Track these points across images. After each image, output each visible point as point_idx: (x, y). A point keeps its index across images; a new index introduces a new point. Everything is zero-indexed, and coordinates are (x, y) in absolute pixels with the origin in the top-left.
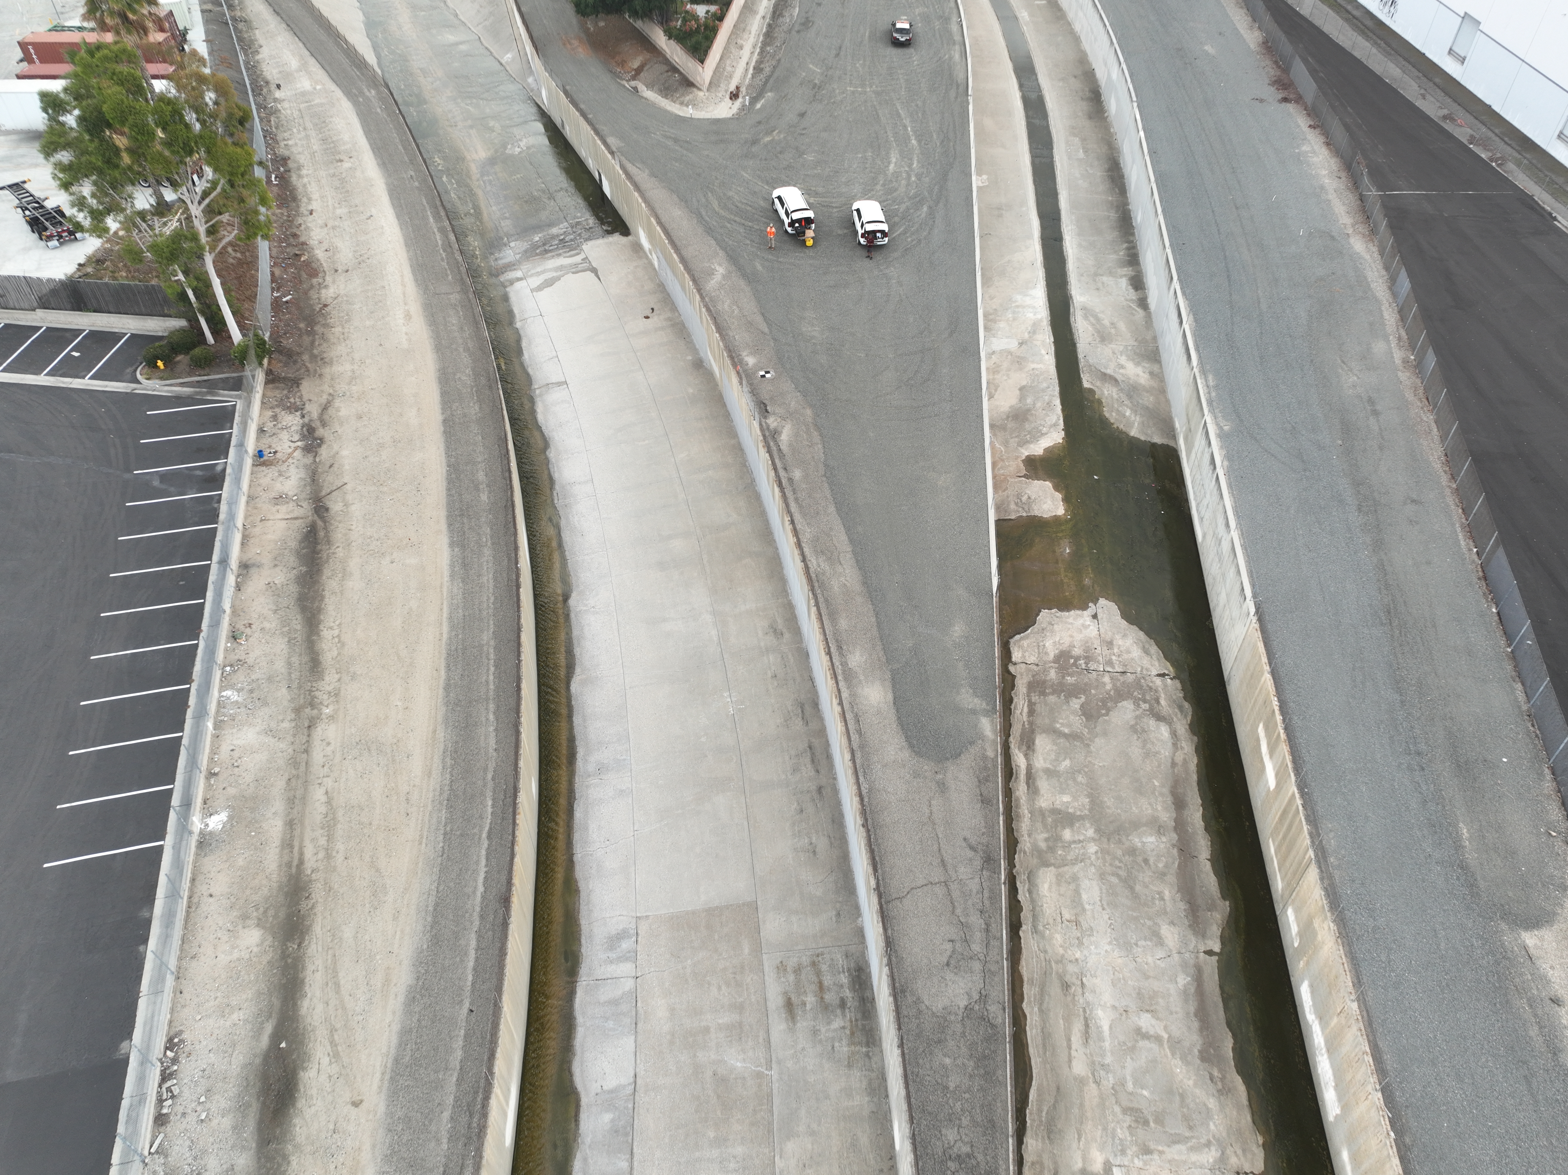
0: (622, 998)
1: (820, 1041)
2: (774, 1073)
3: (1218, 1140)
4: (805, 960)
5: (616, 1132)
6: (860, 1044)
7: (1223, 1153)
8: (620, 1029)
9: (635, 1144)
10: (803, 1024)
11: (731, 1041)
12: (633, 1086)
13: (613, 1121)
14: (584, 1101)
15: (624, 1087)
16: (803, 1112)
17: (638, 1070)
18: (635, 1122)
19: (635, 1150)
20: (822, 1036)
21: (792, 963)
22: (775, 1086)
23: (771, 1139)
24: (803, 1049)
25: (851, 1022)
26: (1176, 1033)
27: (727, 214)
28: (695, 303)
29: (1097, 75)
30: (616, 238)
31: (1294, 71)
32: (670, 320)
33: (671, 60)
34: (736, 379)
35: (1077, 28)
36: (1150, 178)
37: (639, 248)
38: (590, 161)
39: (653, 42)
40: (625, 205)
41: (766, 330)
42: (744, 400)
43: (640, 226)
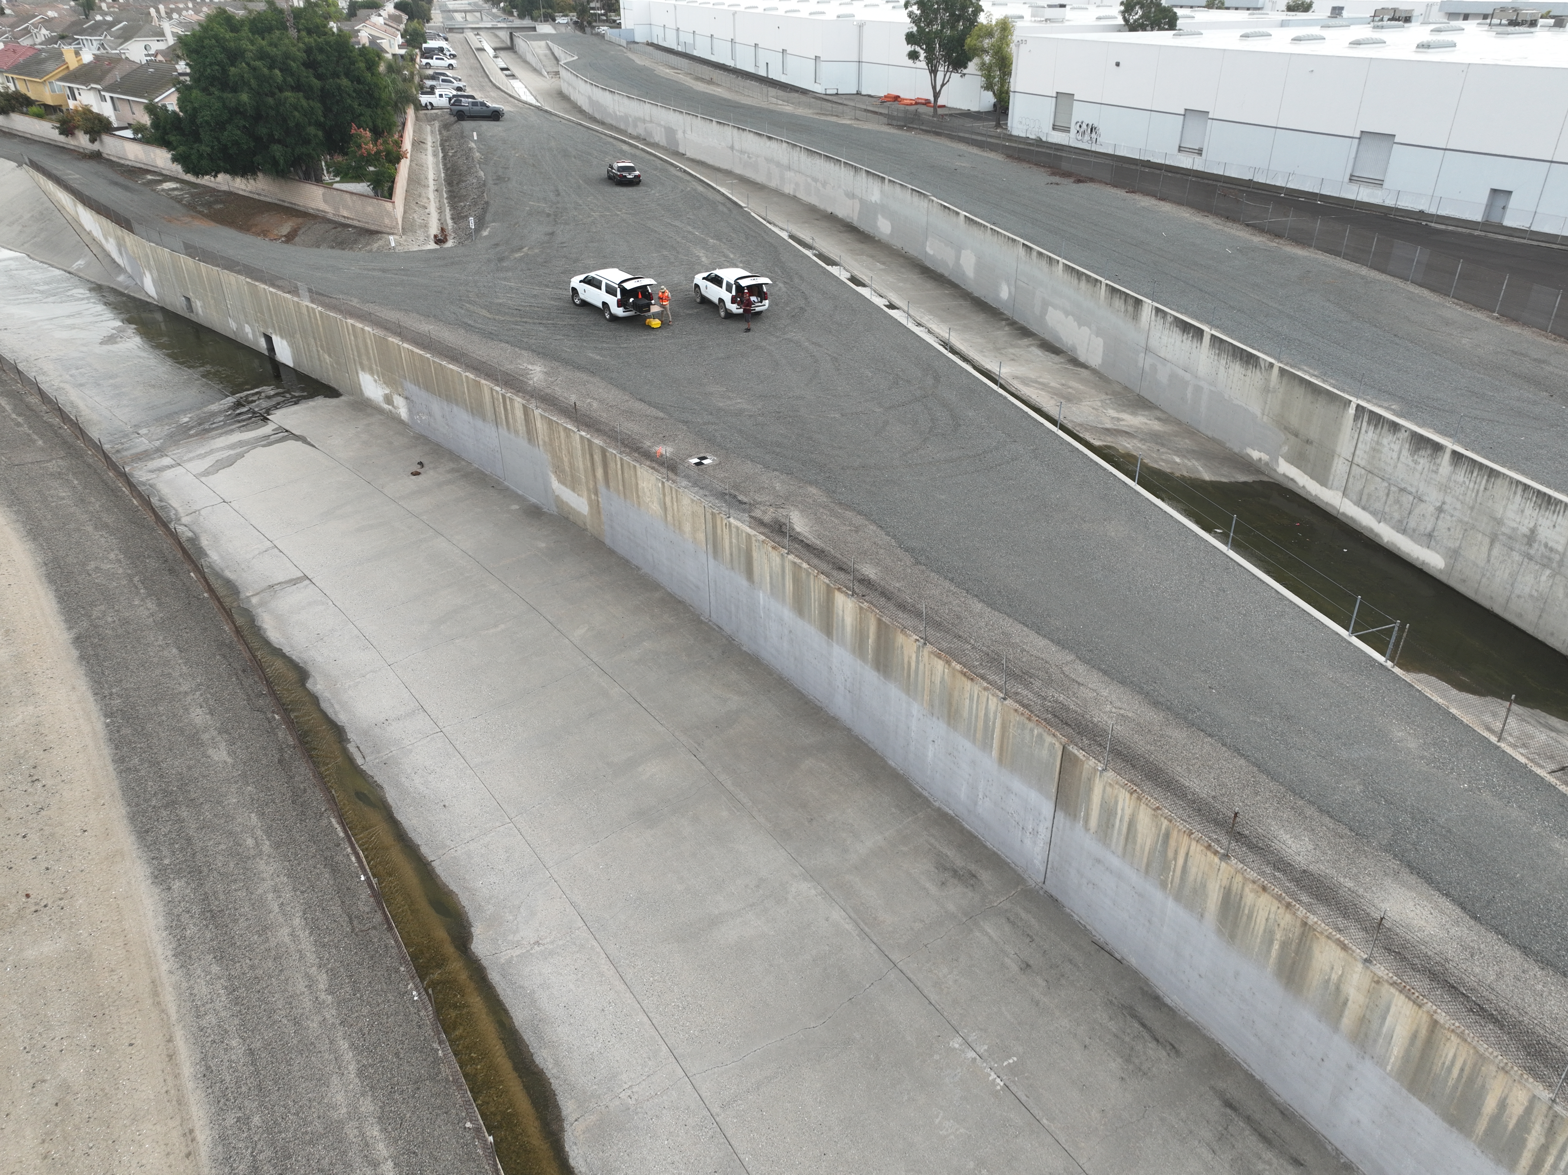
27: (508, 318)
28: (513, 413)
29: (840, 216)
30: (320, 402)
31: (1065, 166)
32: (457, 471)
33: (336, 219)
34: (653, 478)
35: (788, 189)
36: (1014, 240)
37: (363, 406)
38: (248, 329)
39: (302, 209)
40: (326, 357)
41: (661, 415)
42: (686, 501)
43: (363, 369)
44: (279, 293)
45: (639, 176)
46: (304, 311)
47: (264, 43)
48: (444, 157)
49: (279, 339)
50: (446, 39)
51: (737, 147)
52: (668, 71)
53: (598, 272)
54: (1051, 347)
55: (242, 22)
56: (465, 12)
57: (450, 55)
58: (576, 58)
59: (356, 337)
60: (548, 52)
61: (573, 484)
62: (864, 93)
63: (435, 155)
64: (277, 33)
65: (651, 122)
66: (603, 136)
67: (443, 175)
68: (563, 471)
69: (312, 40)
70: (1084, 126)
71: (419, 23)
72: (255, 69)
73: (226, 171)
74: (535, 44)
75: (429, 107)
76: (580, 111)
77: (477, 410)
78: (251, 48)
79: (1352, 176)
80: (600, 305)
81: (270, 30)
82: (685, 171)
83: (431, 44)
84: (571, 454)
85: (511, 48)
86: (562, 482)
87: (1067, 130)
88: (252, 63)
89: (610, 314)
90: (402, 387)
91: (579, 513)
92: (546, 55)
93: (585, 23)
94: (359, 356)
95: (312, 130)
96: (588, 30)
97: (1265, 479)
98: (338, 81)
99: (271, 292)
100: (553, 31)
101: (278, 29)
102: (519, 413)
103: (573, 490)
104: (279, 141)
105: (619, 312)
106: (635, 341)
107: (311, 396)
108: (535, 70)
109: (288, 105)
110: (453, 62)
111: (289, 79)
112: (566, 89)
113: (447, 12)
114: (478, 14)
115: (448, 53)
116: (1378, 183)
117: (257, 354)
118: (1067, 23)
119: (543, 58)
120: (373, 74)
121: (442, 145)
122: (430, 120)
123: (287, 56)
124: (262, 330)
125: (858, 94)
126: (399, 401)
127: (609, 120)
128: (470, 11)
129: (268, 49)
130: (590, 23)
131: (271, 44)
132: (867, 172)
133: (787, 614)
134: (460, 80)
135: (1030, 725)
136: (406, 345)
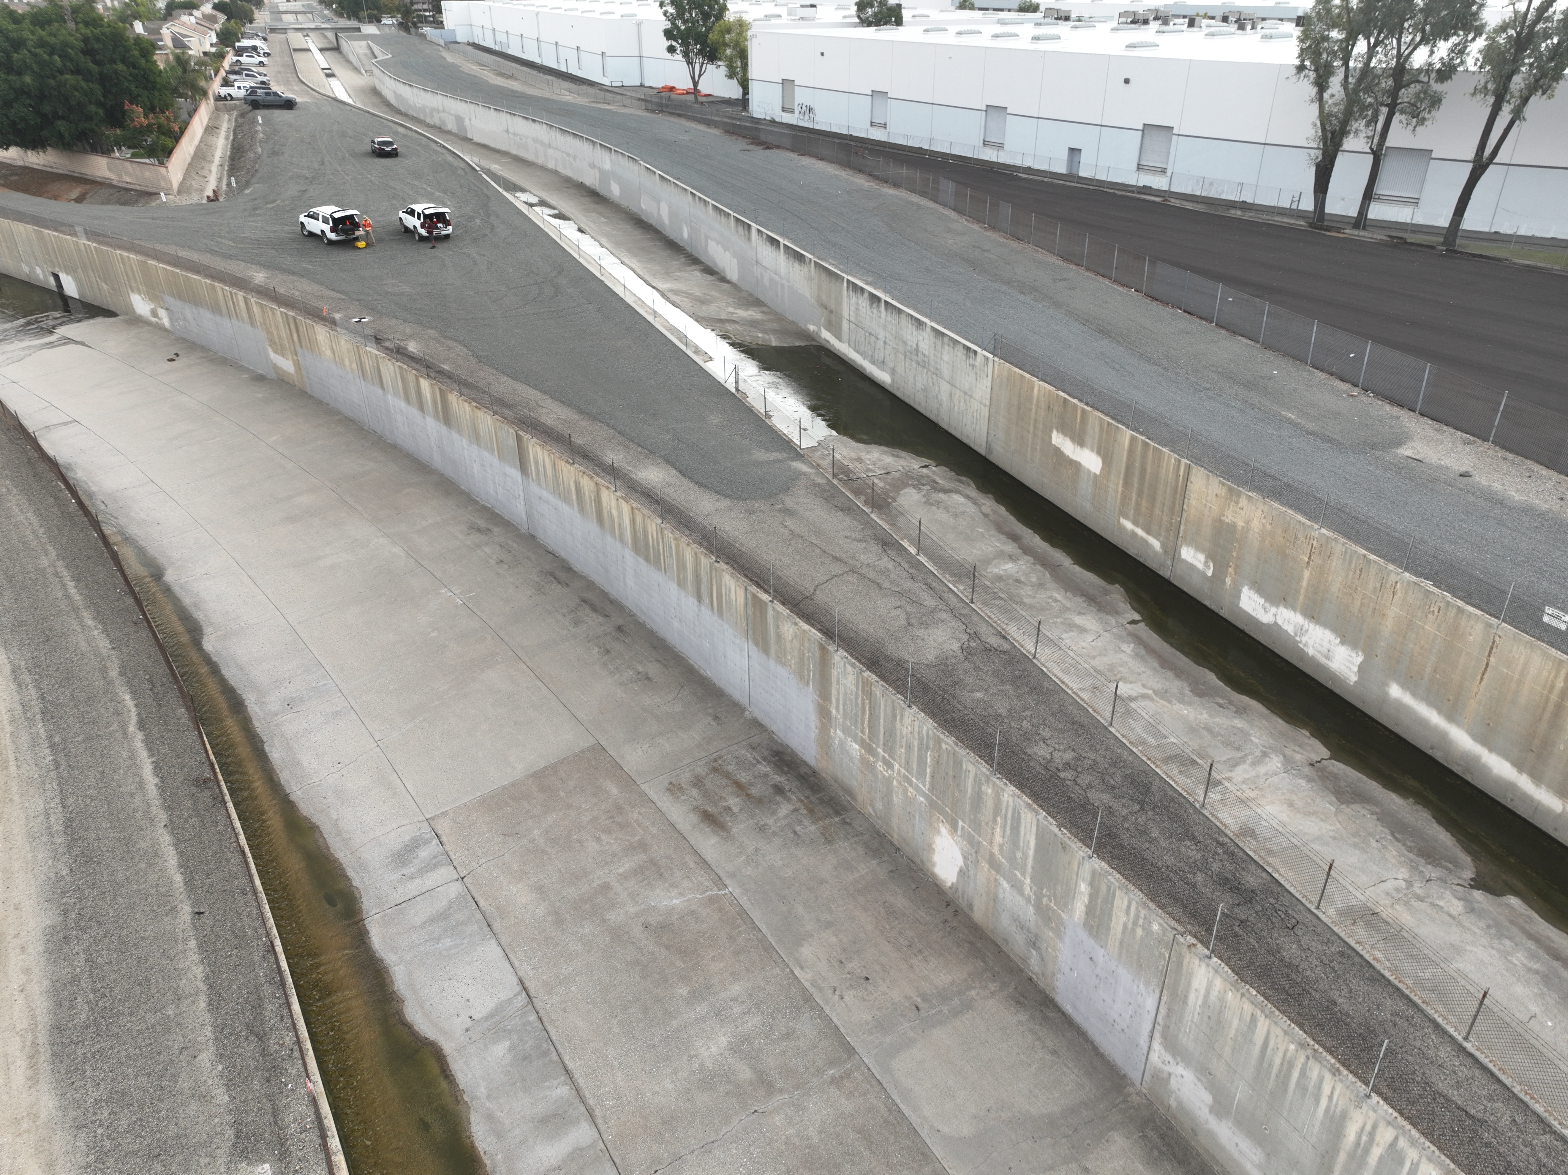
0: (450, 908)
1: (775, 834)
2: (733, 888)
3: (1271, 748)
4: (701, 770)
5: (525, 1059)
6: (827, 816)
7: (1284, 756)
8: (466, 941)
9: (567, 1059)
10: (740, 828)
11: (649, 883)
12: (524, 994)
13: (512, 1048)
14: (448, 1048)
15: (510, 1001)
16: (800, 910)
17: (520, 974)
18: (553, 1032)
19: (570, 1065)
20: (773, 828)
21: (685, 778)
22: (744, 901)
23: (775, 956)
24: (757, 850)
25: (802, 801)
26: (1158, 686)
27: (248, 246)
28: (239, 305)
29: (588, 184)
30: (100, 320)
31: (763, 137)
32: (205, 358)
33: (120, 185)
34: (324, 331)
35: (551, 165)
36: (686, 190)
37: (136, 321)
38: (38, 271)
39: (90, 178)
40: (104, 285)
41: (343, 297)
42: (343, 342)
43: (133, 291)
44: (61, 235)
45: (396, 149)
46: (82, 248)
47: (43, 33)
48: (234, 140)
49: (65, 275)
50: (265, 39)
51: (511, 130)
52: (475, 68)
53: (318, 208)
54: (709, 271)
55: (23, 16)
56: (296, 13)
57: (264, 53)
58: (390, 56)
59: (124, 264)
60: (368, 51)
61: (281, 351)
62: (646, 85)
63: (227, 138)
64: (56, 24)
65: (444, 111)
66: (385, 121)
67: (229, 153)
68: (275, 343)
69: (88, 31)
70: (804, 107)
71: (236, 24)
72: (35, 55)
73: (17, 144)
74: (356, 44)
75: (229, 98)
76: (388, 104)
77: (215, 309)
78: (31, 37)
79: (984, 141)
80: (320, 233)
81: (49, 22)
82: (444, 146)
83: (245, 43)
84: (277, 327)
85: (337, 49)
86: (276, 352)
87: (792, 111)
88: (33, 50)
89: (327, 239)
90: (163, 300)
91: (289, 373)
92: (366, 55)
93: (410, 24)
94: (129, 280)
95: (93, 108)
96: (413, 30)
97: (815, 343)
98: (115, 66)
99: (54, 236)
100: (377, 32)
101: (57, 22)
102: (242, 304)
103: (283, 356)
104: (63, 118)
105: (332, 236)
106: (343, 256)
107: (92, 317)
108: (356, 69)
109: (68, 86)
110: (264, 59)
111: (68, 64)
112: (380, 87)
113: (277, 13)
114: (310, 16)
115: (262, 52)
116: (1000, 146)
117: (49, 291)
118: (818, 21)
119: (362, 57)
120: (147, 61)
121: (235, 130)
122: (229, 110)
123: (65, 44)
124: (50, 269)
125: (642, 85)
126: (162, 313)
127: (411, 112)
128: (300, 13)
129: (48, 38)
130: (414, 24)
131: (50, 35)
132: (601, 144)
133: (403, 404)
134: (265, 75)
135: (503, 425)
136: (161, 265)
